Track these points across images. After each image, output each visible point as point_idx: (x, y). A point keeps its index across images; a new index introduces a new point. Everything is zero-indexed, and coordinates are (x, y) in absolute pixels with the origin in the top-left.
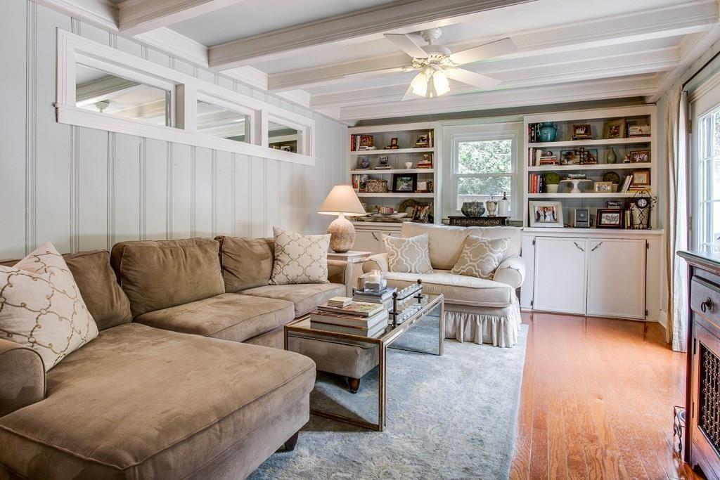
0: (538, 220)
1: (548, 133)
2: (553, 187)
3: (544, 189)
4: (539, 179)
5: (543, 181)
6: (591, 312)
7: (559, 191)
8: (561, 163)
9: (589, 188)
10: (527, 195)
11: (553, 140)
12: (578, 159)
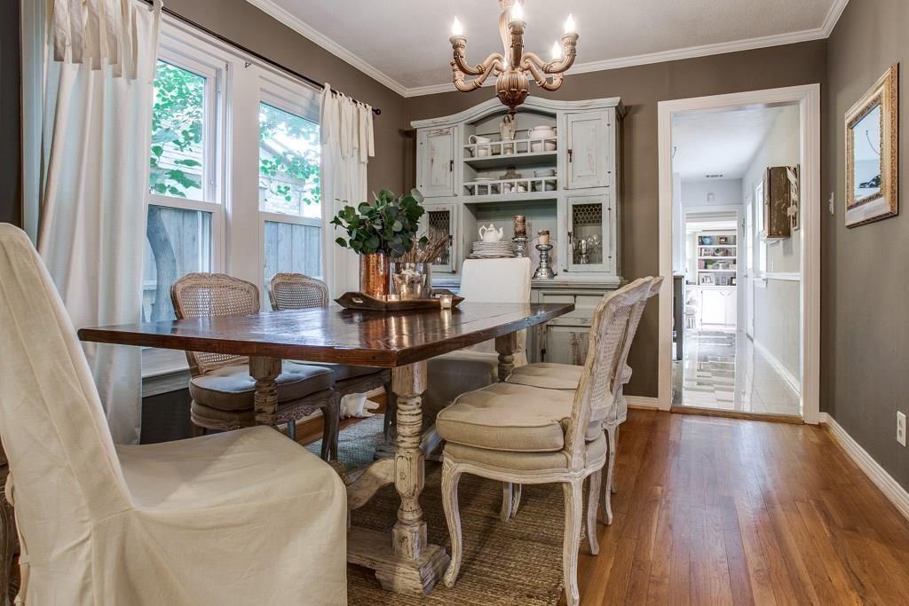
0: (703, 282)
1: (708, 241)
2: (709, 266)
3: (706, 268)
4: (704, 262)
5: (707, 263)
6: (728, 322)
7: (713, 268)
8: (714, 255)
9: (728, 266)
10: (698, 270)
11: (710, 244)
12: (722, 253)
